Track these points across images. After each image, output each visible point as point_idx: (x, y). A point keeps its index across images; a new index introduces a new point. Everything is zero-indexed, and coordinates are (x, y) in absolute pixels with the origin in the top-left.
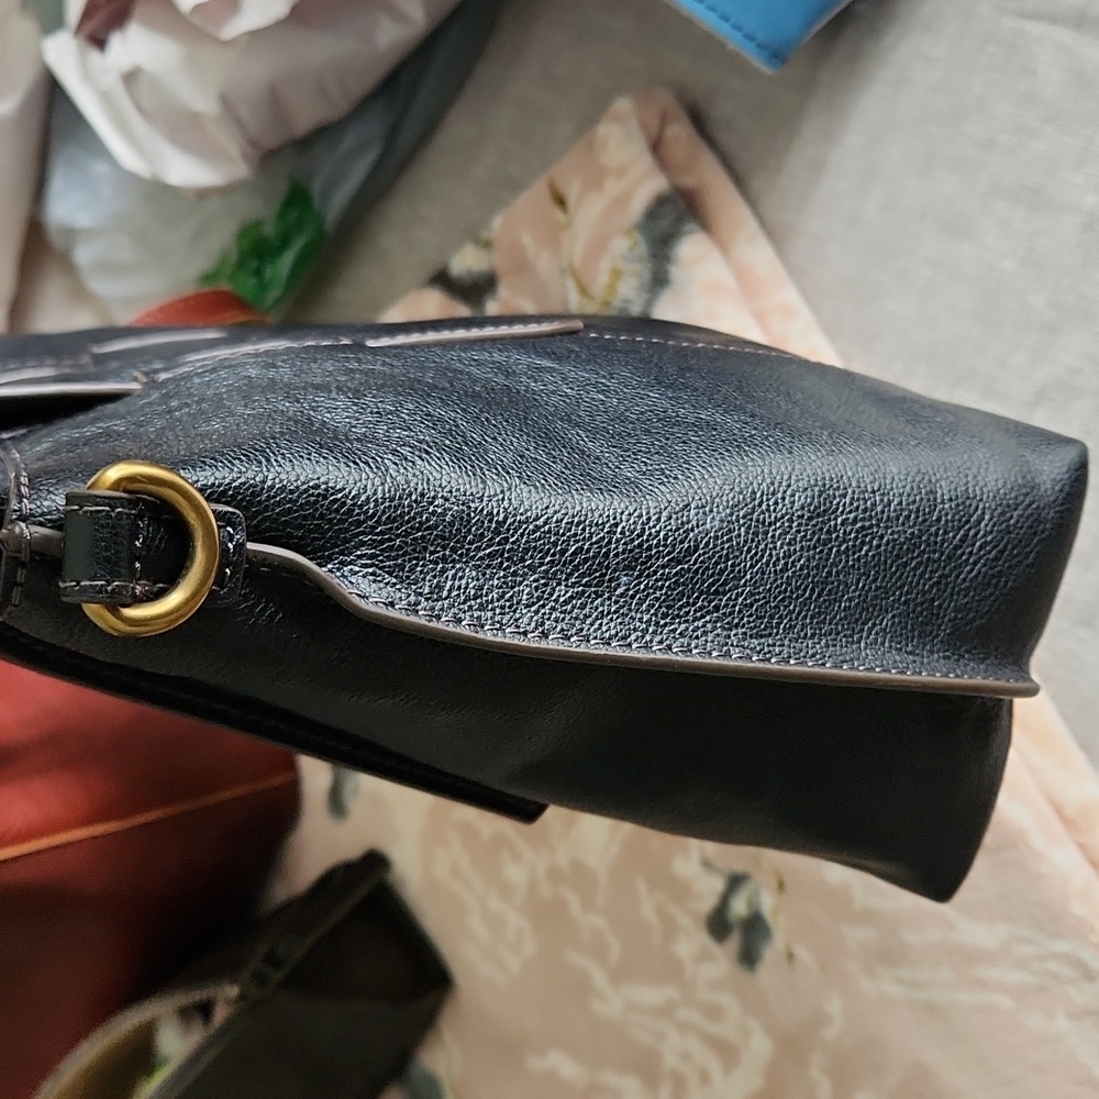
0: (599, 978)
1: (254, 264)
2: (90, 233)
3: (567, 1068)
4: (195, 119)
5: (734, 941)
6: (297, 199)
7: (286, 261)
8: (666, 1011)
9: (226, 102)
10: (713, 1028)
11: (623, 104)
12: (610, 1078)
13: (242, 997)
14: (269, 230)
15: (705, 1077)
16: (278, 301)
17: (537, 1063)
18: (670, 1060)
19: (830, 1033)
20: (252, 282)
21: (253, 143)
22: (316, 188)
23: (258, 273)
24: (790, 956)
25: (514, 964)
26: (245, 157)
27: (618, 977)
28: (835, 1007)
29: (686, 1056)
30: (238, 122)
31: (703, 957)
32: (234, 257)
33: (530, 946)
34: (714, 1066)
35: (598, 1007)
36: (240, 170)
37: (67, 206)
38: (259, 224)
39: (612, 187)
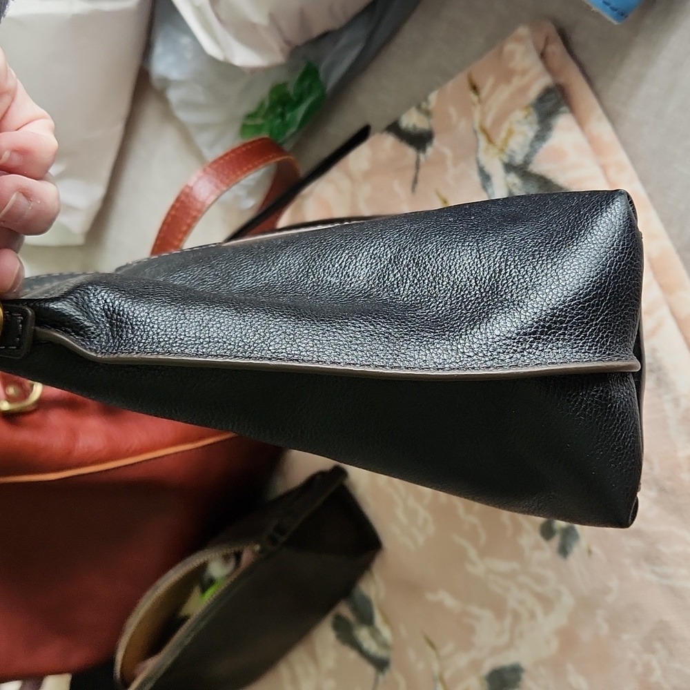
0: (472, 553)
1: (279, 110)
2: (179, 83)
3: (449, 601)
4: (253, 26)
5: (556, 540)
6: (310, 73)
7: (301, 110)
8: (511, 576)
9: (272, 18)
10: (539, 589)
11: (523, 31)
12: (474, 609)
13: (261, 551)
14: (291, 89)
15: (532, 615)
16: (294, 134)
17: (431, 597)
18: (512, 604)
19: (610, 599)
20: (278, 121)
21: (288, 42)
22: (322, 69)
23: (282, 115)
24: (590, 552)
25: (421, 540)
26: (282, 50)
27: (484, 553)
28: (614, 583)
29: (522, 602)
30: (279, 29)
31: (537, 547)
32: (267, 104)
33: (431, 529)
34: (539, 610)
35: (470, 568)
36: (278, 58)
37: (164, 65)
38: (285, 85)
39: (517, 82)
